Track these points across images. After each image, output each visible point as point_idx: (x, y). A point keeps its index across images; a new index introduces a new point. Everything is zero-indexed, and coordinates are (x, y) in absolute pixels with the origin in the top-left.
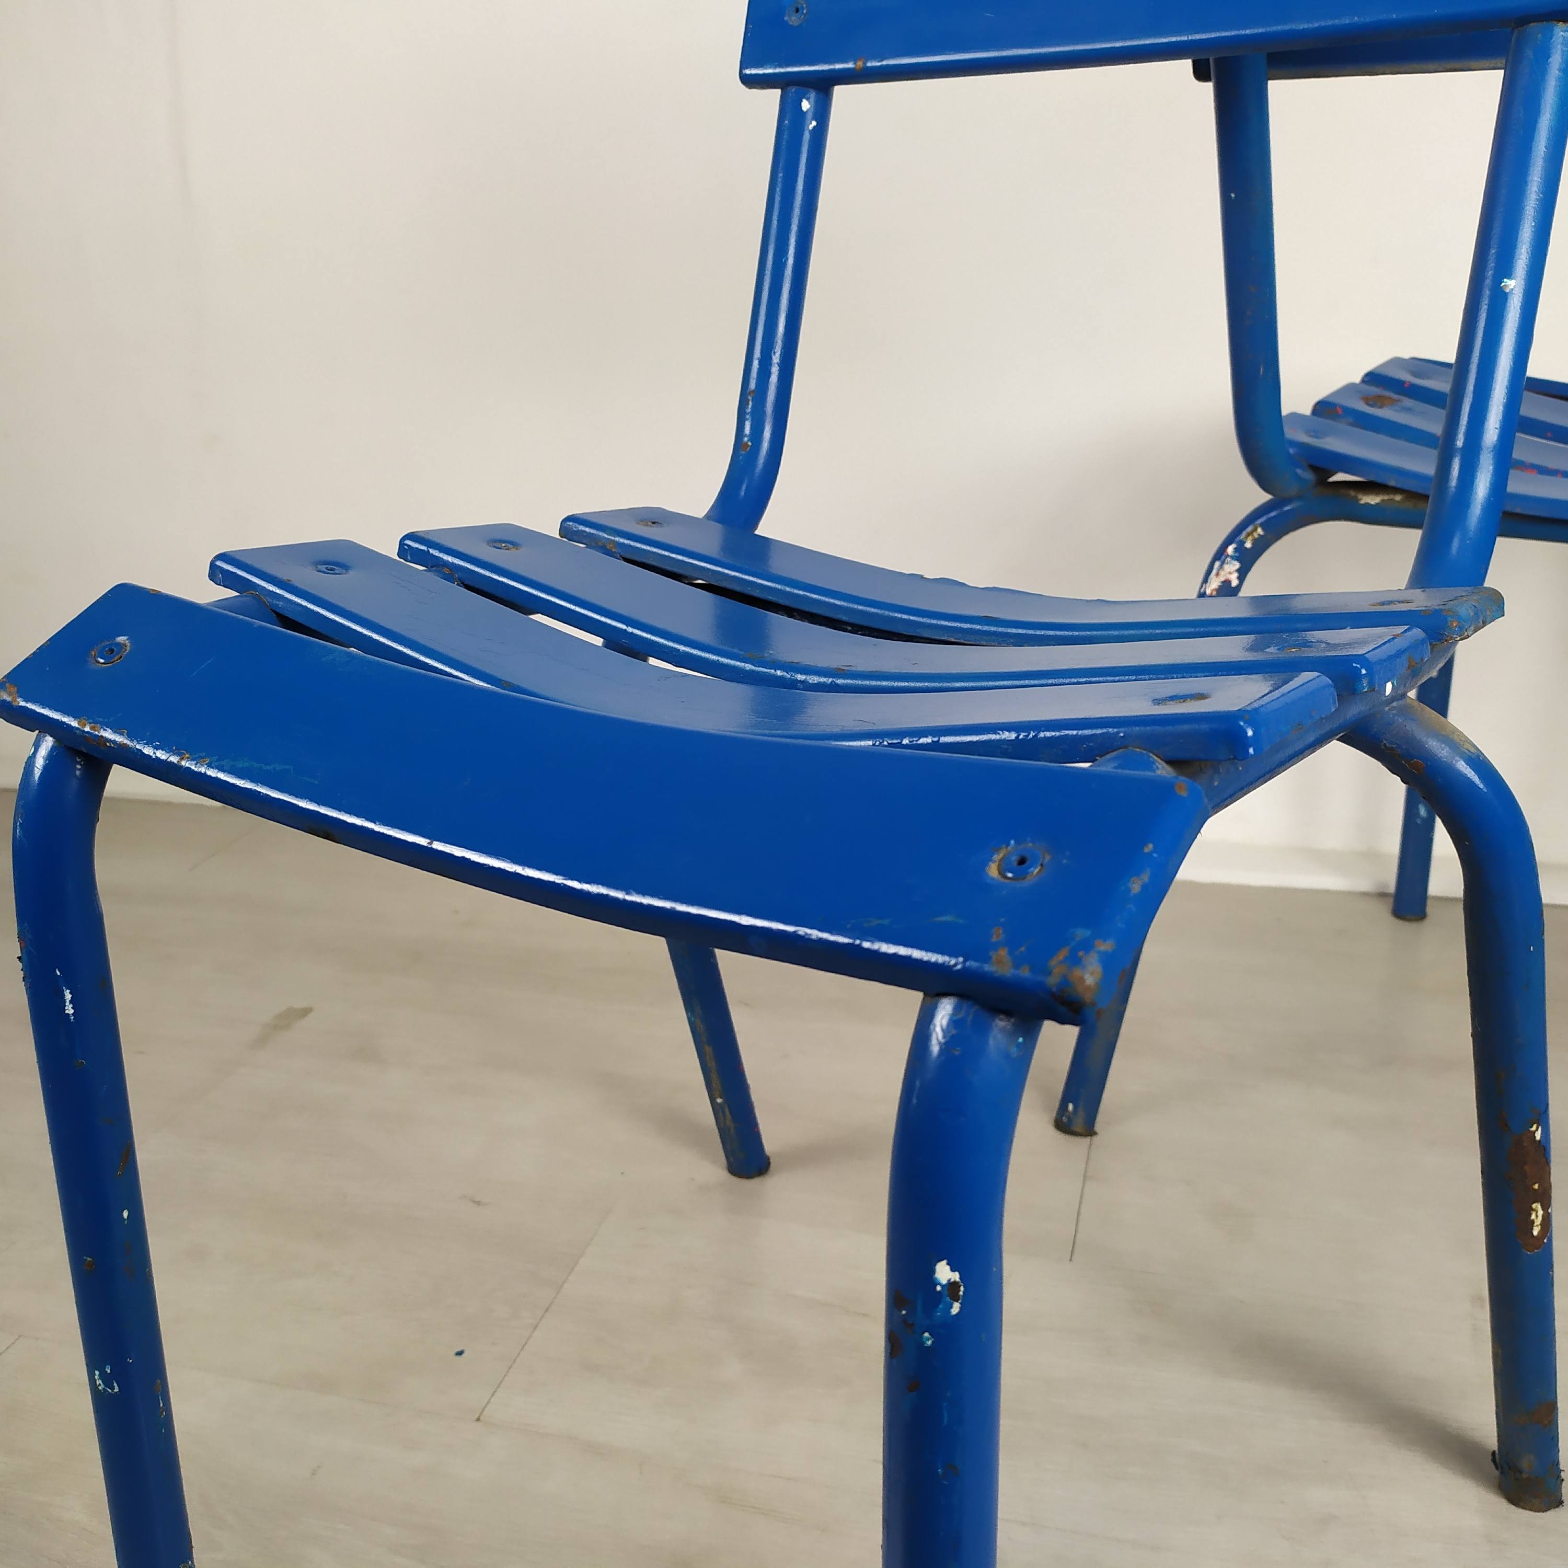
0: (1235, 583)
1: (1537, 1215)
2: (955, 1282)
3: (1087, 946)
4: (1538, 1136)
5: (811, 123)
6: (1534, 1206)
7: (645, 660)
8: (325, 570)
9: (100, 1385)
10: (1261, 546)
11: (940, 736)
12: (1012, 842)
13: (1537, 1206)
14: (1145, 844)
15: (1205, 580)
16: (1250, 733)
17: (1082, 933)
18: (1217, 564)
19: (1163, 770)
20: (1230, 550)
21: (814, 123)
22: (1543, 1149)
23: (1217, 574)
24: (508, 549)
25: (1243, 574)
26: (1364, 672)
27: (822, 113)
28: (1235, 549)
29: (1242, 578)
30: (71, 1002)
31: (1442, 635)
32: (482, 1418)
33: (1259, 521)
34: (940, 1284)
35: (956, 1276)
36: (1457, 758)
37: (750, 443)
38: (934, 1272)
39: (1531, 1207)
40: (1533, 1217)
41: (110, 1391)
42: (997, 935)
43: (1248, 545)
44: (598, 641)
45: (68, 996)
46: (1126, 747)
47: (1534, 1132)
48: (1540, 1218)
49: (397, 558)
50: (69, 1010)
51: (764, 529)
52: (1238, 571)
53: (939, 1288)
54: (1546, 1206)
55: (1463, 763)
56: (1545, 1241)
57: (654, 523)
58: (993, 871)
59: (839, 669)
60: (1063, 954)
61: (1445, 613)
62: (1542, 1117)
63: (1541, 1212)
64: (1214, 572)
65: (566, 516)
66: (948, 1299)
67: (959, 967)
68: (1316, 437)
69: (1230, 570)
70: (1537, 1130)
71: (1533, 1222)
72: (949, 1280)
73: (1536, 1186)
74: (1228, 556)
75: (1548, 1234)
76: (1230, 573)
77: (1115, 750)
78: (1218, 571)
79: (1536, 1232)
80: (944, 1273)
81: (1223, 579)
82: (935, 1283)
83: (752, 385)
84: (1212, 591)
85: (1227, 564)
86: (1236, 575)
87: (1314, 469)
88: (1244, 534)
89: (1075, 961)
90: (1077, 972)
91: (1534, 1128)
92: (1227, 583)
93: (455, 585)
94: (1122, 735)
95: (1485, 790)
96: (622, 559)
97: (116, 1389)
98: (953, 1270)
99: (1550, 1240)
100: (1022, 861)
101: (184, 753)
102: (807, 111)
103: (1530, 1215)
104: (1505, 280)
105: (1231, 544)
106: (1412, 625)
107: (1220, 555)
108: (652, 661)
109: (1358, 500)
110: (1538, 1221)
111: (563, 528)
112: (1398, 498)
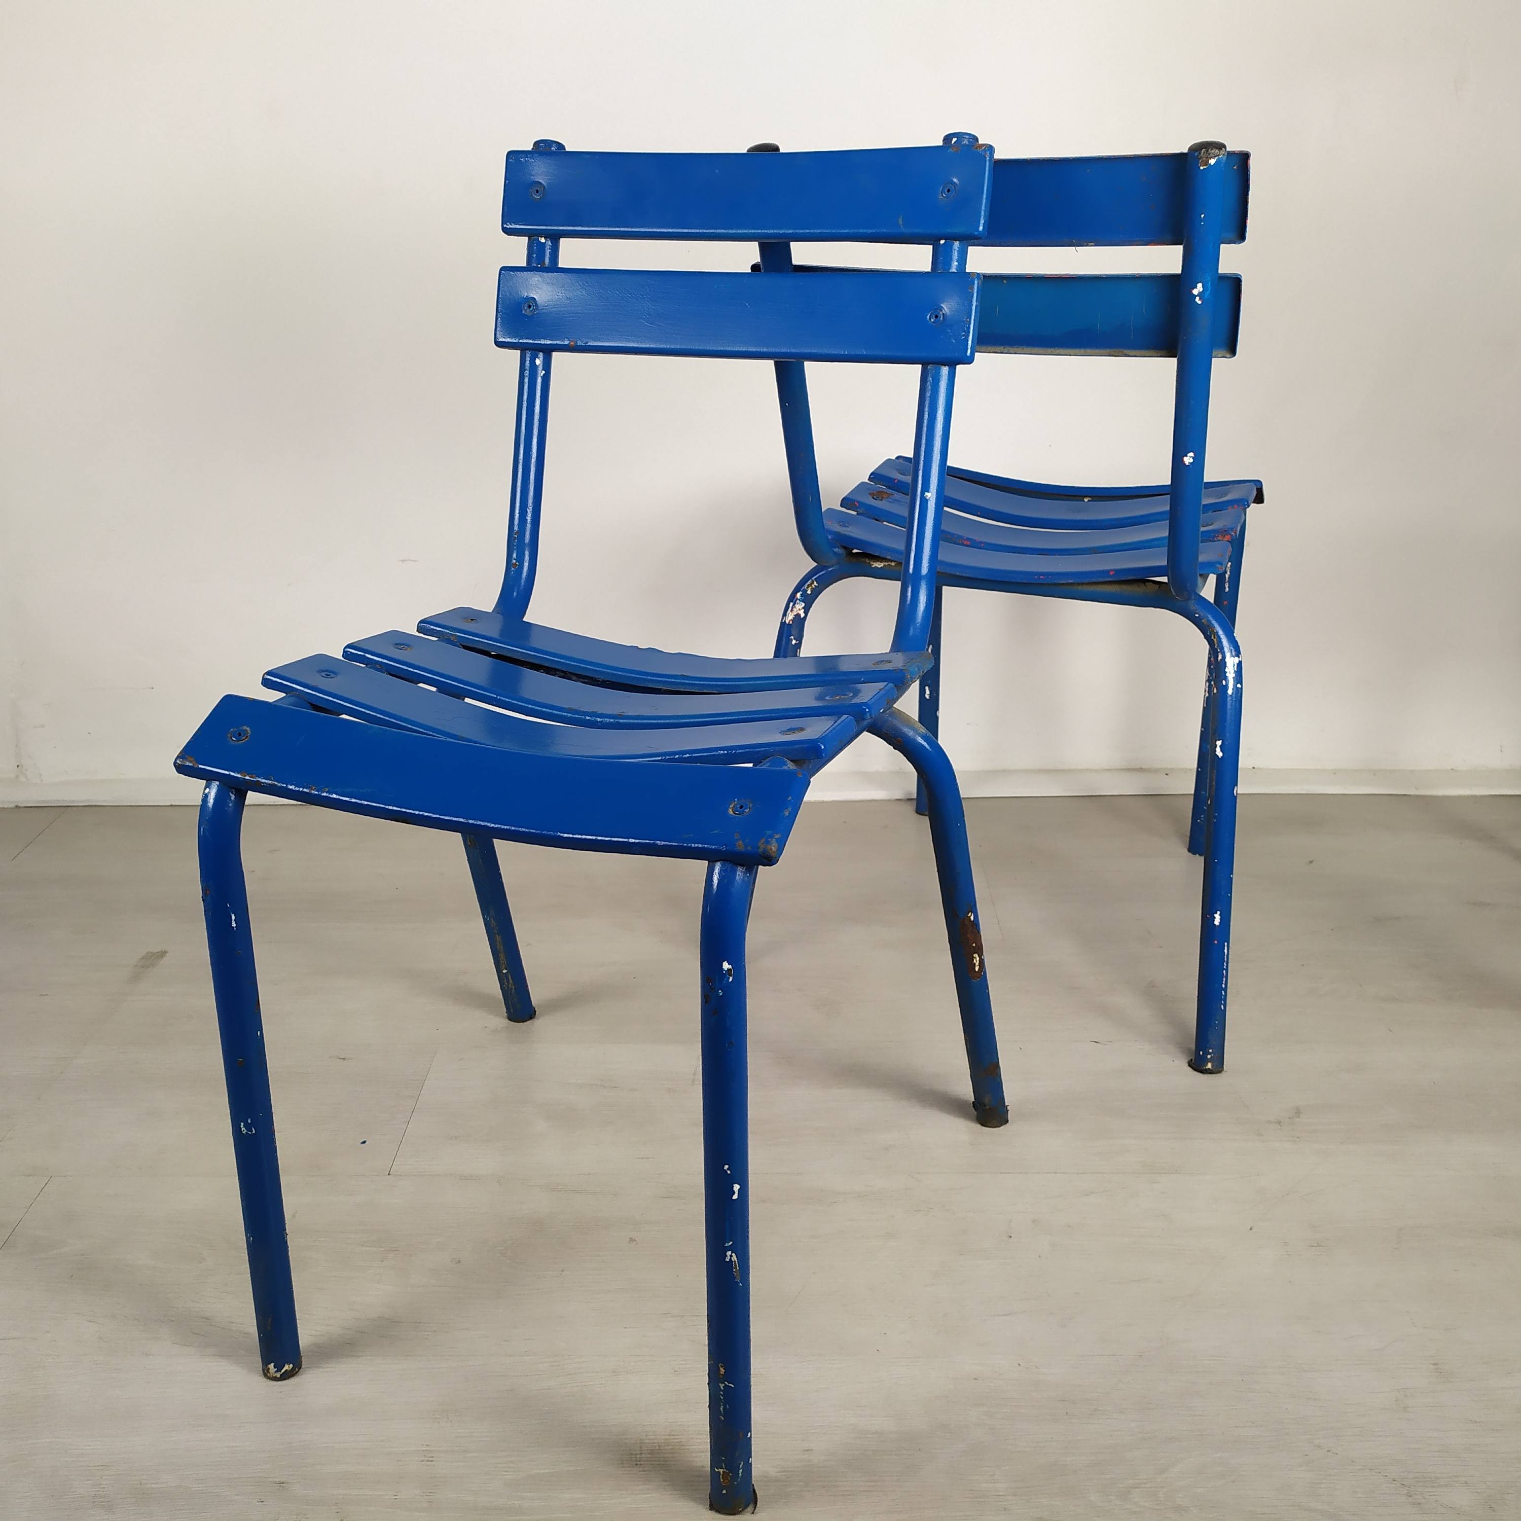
0: (803, 615)
1: (977, 961)
2: (730, 969)
3: (771, 837)
4: (972, 918)
5: (542, 372)
6: (974, 955)
7: (464, 700)
8: (325, 676)
9: (244, 1131)
10: (817, 593)
11: (692, 754)
12: (736, 800)
13: (976, 955)
14: (788, 797)
15: (785, 614)
16: (823, 747)
17: (769, 832)
18: (791, 604)
19: (791, 766)
20: (798, 595)
21: (544, 372)
22: (976, 924)
23: (792, 611)
24: (406, 650)
25: (807, 610)
26: (867, 710)
27: (547, 366)
28: (801, 594)
29: (806, 613)
30: (234, 920)
31: (904, 682)
32: (390, 1173)
33: (814, 578)
34: (725, 970)
35: (730, 967)
36: (917, 736)
37: (518, 563)
38: (722, 966)
39: (973, 956)
40: (975, 961)
41: (250, 1133)
42: (737, 836)
43: (809, 592)
44: (434, 689)
45: (233, 918)
46: (773, 756)
47: (970, 917)
48: (978, 962)
49: (343, 659)
50: (234, 925)
51: (530, 617)
52: (803, 608)
53: (724, 972)
54: (981, 955)
55: (919, 738)
56: (982, 974)
57: (472, 620)
58: (731, 812)
59: (619, 715)
60: (763, 840)
61: (904, 671)
62: (974, 909)
63: (978, 959)
64: (790, 609)
65: (419, 620)
66: (728, 976)
67: (724, 849)
68: (844, 526)
69: (799, 608)
70: (971, 915)
71: (975, 964)
72: (728, 969)
73: (974, 945)
74: (797, 599)
75: (984, 970)
76: (799, 610)
77: (769, 757)
78: (792, 608)
79: (977, 969)
80: (726, 966)
81: (795, 614)
82: (723, 970)
83: (516, 528)
84: (790, 621)
85: (798, 604)
86: (803, 610)
87: (845, 548)
88: (806, 585)
89: (768, 842)
90: (769, 847)
91: (970, 915)
92: (798, 615)
93: (385, 675)
94: (772, 751)
95: (931, 750)
96: (461, 647)
97: (254, 1132)
98: (729, 964)
99: (985, 973)
100: (741, 807)
101: (311, 787)
102: (539, 365)
103: (973, 960)
104: (926, 493)
105: (799, 592)
106: (890, 682)
107: (792, 599)
108: (467, 700)
109: (871, 565)
110: (977, 964)
111: (419, 628)
112: (893, 564)
